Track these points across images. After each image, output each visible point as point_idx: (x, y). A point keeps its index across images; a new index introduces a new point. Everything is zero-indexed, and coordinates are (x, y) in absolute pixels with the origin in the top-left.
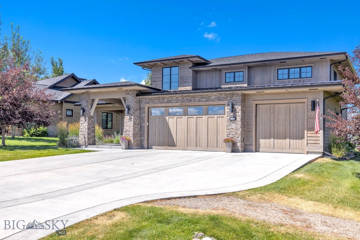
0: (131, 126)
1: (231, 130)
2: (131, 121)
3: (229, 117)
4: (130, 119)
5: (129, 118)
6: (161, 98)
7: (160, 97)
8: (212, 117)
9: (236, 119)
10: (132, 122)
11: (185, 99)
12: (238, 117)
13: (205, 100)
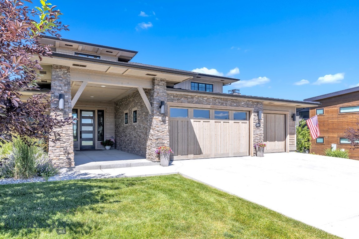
0: (165, 132)
1: (256, 135)
2: (165, 123)
3: (255, 123)
4: (164, 121)
5: (161, 120)
6: (190, 97)
7: (188, 95)
8: (237, 123)
9: (260, 126)
10: (166, 125)
11: (217, 101)
12: (261, 124)
13: (235, 104)
